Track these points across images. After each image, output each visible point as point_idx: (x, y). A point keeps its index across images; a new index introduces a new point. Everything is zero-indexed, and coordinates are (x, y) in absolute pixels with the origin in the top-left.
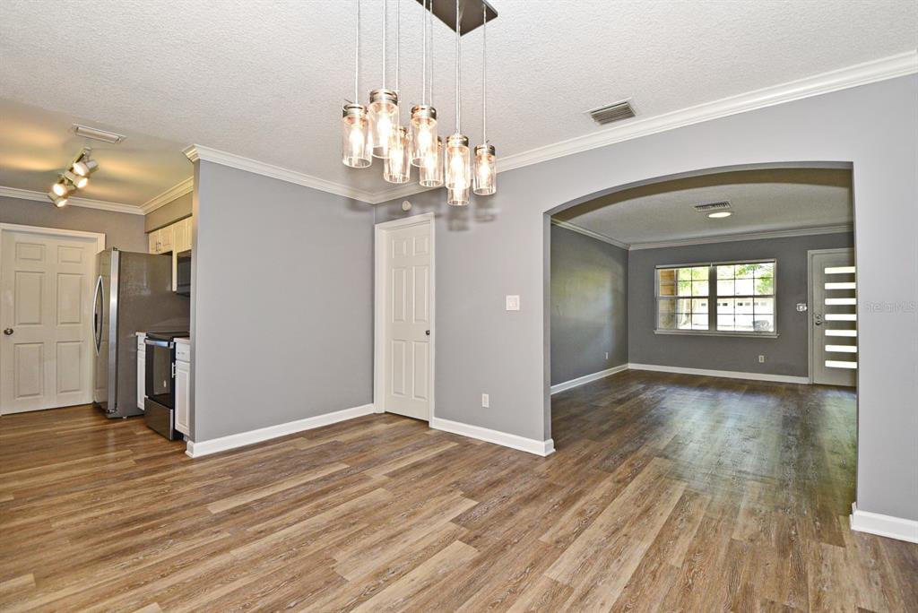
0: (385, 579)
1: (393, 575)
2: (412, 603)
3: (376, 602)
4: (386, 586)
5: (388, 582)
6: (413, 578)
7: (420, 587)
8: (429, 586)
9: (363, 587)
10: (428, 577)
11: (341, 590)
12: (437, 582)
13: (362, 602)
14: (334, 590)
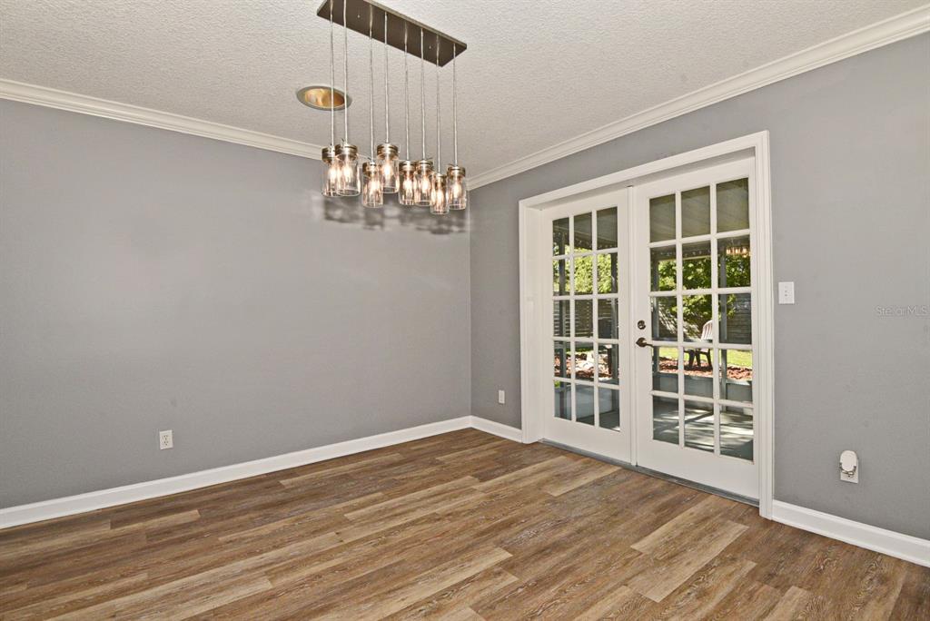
0: (431, 605)
1: (422, 608)
2: (411, 580)
3: (443, 584)
4: (431, 597)
5: (428, 601)
6: (403, 603)
7: (399, 592)
8: (389, 592)
9: (454, 598)
10: (385, 601)
11: (477, 598)
12: (379, 596)
13: (455, 585)
14: (483, 599)
